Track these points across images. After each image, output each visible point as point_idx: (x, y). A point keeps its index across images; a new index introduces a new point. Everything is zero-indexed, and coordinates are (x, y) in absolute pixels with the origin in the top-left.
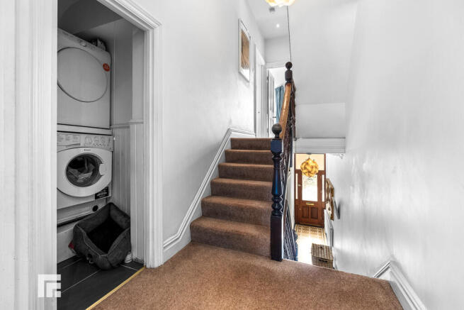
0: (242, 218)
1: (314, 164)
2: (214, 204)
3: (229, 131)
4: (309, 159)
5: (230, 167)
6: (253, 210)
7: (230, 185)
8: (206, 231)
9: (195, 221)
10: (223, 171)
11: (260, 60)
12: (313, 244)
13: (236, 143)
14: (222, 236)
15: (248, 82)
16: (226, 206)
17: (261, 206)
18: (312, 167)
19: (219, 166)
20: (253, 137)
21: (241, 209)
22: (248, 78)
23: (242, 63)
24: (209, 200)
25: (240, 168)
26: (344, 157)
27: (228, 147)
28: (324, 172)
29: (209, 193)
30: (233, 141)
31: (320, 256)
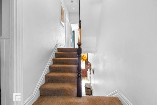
0: (64, 81)
1: (85, 57)
2: (51, 77)
3: (57, 45)
4: (84, 55)
5: (58, 59)
6: (69, 77)
7: (58, 67)
8: (48, 90)
9: (42, 86)
10: (55, 62)
11: (68, 20)
12: (85, 83)
13: (60, 50)
14: (56, 91)
15: (64, 27)
16: (57, 77)
17: (72, 75)
18: (85, 58)
19: (53, 60)
20: (65, 47)
21: (64, 77)
22: (64, 25)
23: (62, 19)
24: (49, 75)
25: (62, 60)
26: (95, 55)
27: (56, 51)
28: (87, 59)
29: (49, 71)
30: (58, 49)
31: (88, 87)
